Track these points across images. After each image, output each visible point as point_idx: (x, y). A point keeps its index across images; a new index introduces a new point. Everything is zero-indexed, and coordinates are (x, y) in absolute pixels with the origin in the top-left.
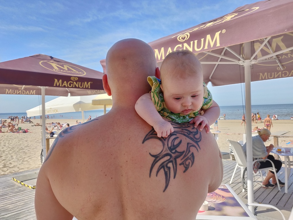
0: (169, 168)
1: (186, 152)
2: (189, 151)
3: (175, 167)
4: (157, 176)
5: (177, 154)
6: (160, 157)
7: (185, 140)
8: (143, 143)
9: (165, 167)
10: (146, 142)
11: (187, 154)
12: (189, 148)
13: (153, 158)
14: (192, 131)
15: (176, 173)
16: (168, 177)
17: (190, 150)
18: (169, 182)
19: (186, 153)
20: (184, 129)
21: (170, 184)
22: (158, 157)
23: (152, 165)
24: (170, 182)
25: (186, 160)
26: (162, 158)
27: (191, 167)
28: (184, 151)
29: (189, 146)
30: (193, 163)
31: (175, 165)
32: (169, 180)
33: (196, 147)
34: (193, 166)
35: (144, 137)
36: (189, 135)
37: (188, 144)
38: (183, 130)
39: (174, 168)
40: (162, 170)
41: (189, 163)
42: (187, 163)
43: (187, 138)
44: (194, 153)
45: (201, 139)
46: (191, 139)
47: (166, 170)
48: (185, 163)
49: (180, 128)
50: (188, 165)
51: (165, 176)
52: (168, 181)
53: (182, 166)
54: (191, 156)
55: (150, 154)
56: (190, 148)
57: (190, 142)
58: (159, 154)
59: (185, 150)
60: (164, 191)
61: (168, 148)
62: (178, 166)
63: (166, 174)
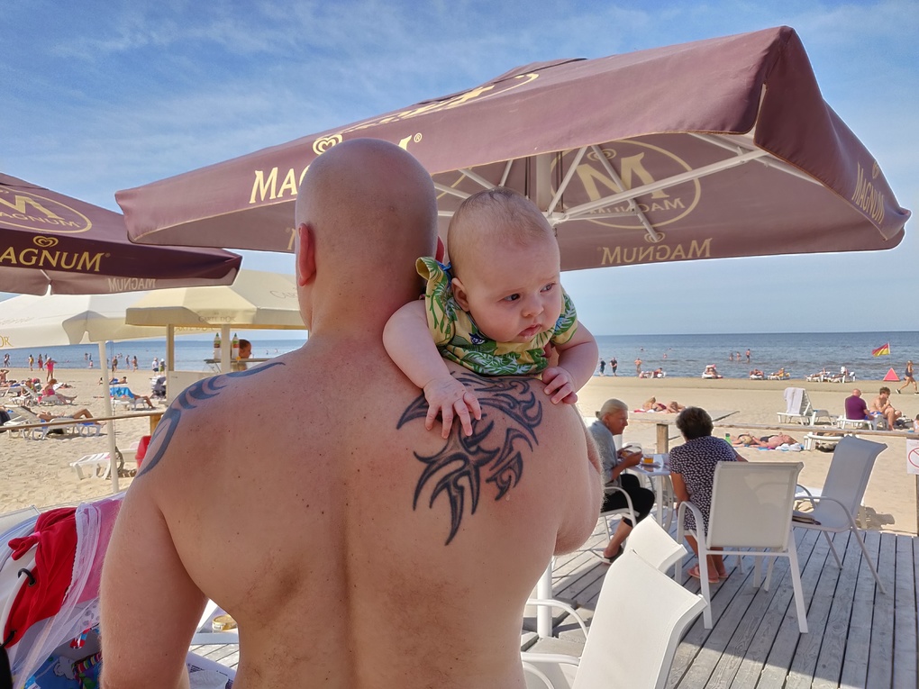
0: (461, 489)
1: (503, 452)
2: (511, 449)
3: (475, 488)
4: (431, 507)
5: (481, 455)
6: (441, 462)
7: (502, 422)
8: (399, 426)
9: (452, 487)
10: (406, 427)
11: (505, 455)
12: (511, 442)
13: (423, 466)
14: (520, 398)
15: (477, 502)
16: (459, 511)
17: (513, 445)
18: (459, 522)
19: (502, 455)
20: (502, 392)
21: (463, 525)
22: (434, 462)
23: (420, 481)
24: (462, 521)
25: (503, 470)
26: (445, 464)
27: (515, 486)
28: (499, 449)
29: (511, 435)
30: (518, 477)
31: (474, 483)
32: (460, 517)
33: (526, 439)
34: (518, 484)
35: (402, 412)
36: (512, 408)
37: (509, 430)
38: (497, 395)
39: (472, 489)
40: (444, 494)
41: (510, 477)
42: (505, 477)
43: (507, 417)
44: (521, 452)
45: (541, 420)
46: (517, 418)
47: (454, 493)
48: (501, 478)
49: (490, 391)
50: (506, 482)
51: (452, 506)
52: (458, 519)
53: (493, 483)
54: (515, 460)
55: (415, 454)
56: (514, 441)
57: (514, 427)
58: (438, 454)
59: (502, 447)
60: (447, 543)
61: (460, 440)
62: (483, 485)
63: (453, 501)
